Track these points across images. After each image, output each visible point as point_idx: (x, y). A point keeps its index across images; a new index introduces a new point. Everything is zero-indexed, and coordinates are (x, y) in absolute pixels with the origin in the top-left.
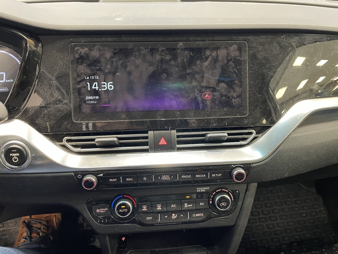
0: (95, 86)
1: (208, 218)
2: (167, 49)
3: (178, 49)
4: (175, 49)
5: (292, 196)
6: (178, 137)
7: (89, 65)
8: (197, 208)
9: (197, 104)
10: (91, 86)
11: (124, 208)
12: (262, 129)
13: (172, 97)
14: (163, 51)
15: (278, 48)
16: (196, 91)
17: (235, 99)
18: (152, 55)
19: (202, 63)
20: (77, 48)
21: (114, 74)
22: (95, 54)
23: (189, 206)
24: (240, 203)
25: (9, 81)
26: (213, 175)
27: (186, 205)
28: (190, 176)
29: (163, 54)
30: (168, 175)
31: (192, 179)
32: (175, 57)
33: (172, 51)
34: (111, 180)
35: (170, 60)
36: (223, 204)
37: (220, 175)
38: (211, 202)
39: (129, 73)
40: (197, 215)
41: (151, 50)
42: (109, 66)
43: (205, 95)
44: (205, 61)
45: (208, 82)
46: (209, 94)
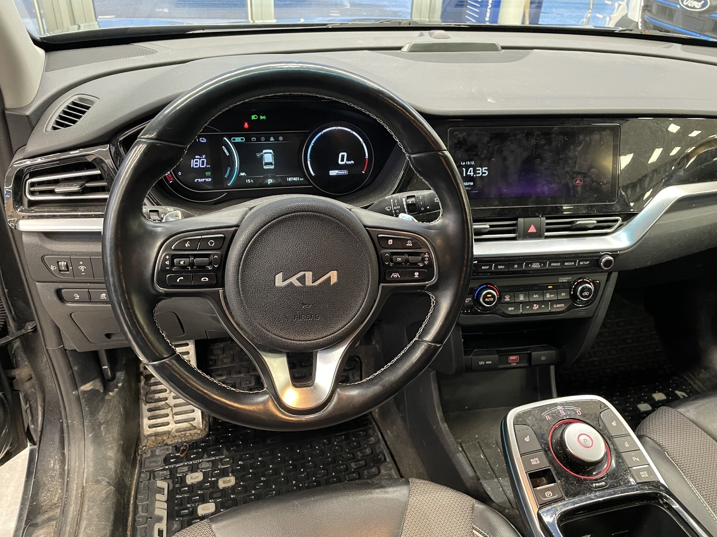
0: (470, 172)
1: (568, 309)
2: (543, 134)
3: (553, 133)
4: (550, 134)
5: (613, 316)
6: (548, 224)
7: (467, 151)
8: (559, 298)
9: (568, 190)
10: (466, 172)
11: (490, 297)
12: (628, 216)
13: (544, 183)
14: (538, 135)
15: (649, 133)
16: (568, 177)
17: (605, 185)
18: (527, 140)
19: (576, 147)
20: (456, 133)
21: (490, 159)
22: (473, 139)
23: (551, 296)
24: (600, 293)
25: (350, 162)
26: (581, 263)
27: (548, 296)
28: (559, 264)
29: (538, 138)
30: (538, 262)
31: (561, 267)
32: (549, 142)
33: (547, 135)
34: (483, 268)
35: (544, 145)
36: (586, 293)
37: (588, 262)
38: (572, 293)
39: (505, 159)
40: (558, 306)
41: (527, 134)
42: (485, 152)
43: (576, 181)
44: (578, 147)
45: (580, 168)
46: (581, 181)
